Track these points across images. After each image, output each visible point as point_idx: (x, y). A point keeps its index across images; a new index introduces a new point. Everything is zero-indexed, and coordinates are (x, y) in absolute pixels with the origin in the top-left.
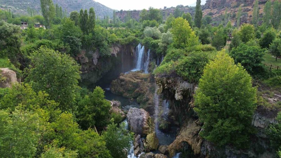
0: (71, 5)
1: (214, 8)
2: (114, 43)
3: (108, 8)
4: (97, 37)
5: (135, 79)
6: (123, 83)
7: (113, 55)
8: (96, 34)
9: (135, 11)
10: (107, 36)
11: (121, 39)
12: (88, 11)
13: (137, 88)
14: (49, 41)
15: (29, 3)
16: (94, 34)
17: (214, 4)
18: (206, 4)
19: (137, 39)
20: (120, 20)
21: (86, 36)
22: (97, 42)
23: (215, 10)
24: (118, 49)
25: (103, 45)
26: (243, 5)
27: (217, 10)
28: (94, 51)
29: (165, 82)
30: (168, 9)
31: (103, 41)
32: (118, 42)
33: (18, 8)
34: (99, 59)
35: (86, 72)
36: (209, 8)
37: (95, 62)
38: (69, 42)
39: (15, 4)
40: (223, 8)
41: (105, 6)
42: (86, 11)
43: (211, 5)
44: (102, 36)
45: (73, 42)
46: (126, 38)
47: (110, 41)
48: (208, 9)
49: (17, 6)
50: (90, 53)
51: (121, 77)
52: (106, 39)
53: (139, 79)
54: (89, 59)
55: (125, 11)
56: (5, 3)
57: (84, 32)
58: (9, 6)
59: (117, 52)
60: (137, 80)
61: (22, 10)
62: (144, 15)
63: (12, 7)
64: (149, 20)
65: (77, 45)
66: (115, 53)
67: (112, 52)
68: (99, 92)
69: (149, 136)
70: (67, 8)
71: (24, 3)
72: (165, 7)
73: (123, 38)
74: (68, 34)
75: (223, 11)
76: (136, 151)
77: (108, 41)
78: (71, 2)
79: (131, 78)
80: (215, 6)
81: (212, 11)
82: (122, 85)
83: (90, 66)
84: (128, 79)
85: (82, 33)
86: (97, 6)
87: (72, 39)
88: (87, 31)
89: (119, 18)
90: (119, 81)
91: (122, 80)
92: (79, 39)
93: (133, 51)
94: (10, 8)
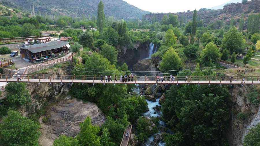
0: (109, 8)
1: (229, 13)
2: (136, 42)
3: (140, 10)
4: (126, 38)
5: (146, 63)
6: (140, 65)
7: (135, 49)
8: (126, 37)
9: (162, 14)
10: (132, 38)
11: (141, 39)
12: (123, 24)
13: (147, 68)
14: (103, 40)
15: (78, 7)
16: (125, 37)
17: (230, 9)
18: (224, 9)
19: (151, 39)
20: (149, 22)
21: (121, 37)
22: (127, 41)
23: (230, 14)
24: (138, 45)
25: (129, 43)
26: (253, 11)
27: (231, 15)
28: (124, 46)
29: (154, 61)
30: (190, 12)
31: (130, 40)
32: (138, 41)
33: (70, 12)
34: (127, 50)
35: (119, 58)
36: (225, 12)
37: (125, 52)
38: (112, 41)
39: (68, 8)
40: (237, 13)
41: (138, 8)
42: (121, 24)
43: (227, 10)
44: (130, 38)
45: (114, 41)
46: (143, 39)
47: (134, 41)
48: (224, 14)
49: (70, 10)
50: (122, 47)
51: (139, 62)
52: (131, 39)
53: (149, 63)
54: (121, 50)
55: (154, 14)
56: (62, 7)
57: (120, 35)
58: (65, 10)
59: (137, 47)
60: (148, 64)
61: (73, 13)
62: (165, 20)
63: (66, 11)
64: (166, 25)
65: (116, 43)
66: (136, 48)
67: (134, 47)
68: (125, 66)
69: (148, 89)
70: (107, 10)
71: (75, 7)
72: (188, 11)
73: (142, 39)
74: (111, 36)
75: (236, 16)
76: (141, 94)
77: (132, 40)
78: (110, 5)
79: (144, 62)
80: (231, 11)
81: (227, 16)
82: (139, 67)
83: (122, 55)
84: (142, 63)
85: (119, 36)
86: (131, 8)
87: (113, 39)
88: (121, 35)
89: (148, 20)
90: (138, 64)
91: (139, 64)
92: (117, 39)
93: (147, 47)
94: (65, 11)
